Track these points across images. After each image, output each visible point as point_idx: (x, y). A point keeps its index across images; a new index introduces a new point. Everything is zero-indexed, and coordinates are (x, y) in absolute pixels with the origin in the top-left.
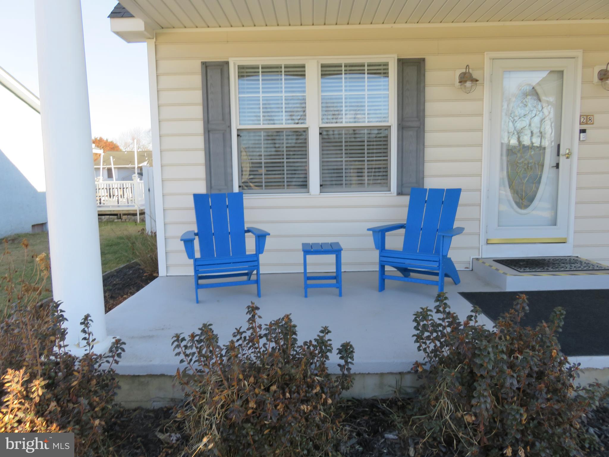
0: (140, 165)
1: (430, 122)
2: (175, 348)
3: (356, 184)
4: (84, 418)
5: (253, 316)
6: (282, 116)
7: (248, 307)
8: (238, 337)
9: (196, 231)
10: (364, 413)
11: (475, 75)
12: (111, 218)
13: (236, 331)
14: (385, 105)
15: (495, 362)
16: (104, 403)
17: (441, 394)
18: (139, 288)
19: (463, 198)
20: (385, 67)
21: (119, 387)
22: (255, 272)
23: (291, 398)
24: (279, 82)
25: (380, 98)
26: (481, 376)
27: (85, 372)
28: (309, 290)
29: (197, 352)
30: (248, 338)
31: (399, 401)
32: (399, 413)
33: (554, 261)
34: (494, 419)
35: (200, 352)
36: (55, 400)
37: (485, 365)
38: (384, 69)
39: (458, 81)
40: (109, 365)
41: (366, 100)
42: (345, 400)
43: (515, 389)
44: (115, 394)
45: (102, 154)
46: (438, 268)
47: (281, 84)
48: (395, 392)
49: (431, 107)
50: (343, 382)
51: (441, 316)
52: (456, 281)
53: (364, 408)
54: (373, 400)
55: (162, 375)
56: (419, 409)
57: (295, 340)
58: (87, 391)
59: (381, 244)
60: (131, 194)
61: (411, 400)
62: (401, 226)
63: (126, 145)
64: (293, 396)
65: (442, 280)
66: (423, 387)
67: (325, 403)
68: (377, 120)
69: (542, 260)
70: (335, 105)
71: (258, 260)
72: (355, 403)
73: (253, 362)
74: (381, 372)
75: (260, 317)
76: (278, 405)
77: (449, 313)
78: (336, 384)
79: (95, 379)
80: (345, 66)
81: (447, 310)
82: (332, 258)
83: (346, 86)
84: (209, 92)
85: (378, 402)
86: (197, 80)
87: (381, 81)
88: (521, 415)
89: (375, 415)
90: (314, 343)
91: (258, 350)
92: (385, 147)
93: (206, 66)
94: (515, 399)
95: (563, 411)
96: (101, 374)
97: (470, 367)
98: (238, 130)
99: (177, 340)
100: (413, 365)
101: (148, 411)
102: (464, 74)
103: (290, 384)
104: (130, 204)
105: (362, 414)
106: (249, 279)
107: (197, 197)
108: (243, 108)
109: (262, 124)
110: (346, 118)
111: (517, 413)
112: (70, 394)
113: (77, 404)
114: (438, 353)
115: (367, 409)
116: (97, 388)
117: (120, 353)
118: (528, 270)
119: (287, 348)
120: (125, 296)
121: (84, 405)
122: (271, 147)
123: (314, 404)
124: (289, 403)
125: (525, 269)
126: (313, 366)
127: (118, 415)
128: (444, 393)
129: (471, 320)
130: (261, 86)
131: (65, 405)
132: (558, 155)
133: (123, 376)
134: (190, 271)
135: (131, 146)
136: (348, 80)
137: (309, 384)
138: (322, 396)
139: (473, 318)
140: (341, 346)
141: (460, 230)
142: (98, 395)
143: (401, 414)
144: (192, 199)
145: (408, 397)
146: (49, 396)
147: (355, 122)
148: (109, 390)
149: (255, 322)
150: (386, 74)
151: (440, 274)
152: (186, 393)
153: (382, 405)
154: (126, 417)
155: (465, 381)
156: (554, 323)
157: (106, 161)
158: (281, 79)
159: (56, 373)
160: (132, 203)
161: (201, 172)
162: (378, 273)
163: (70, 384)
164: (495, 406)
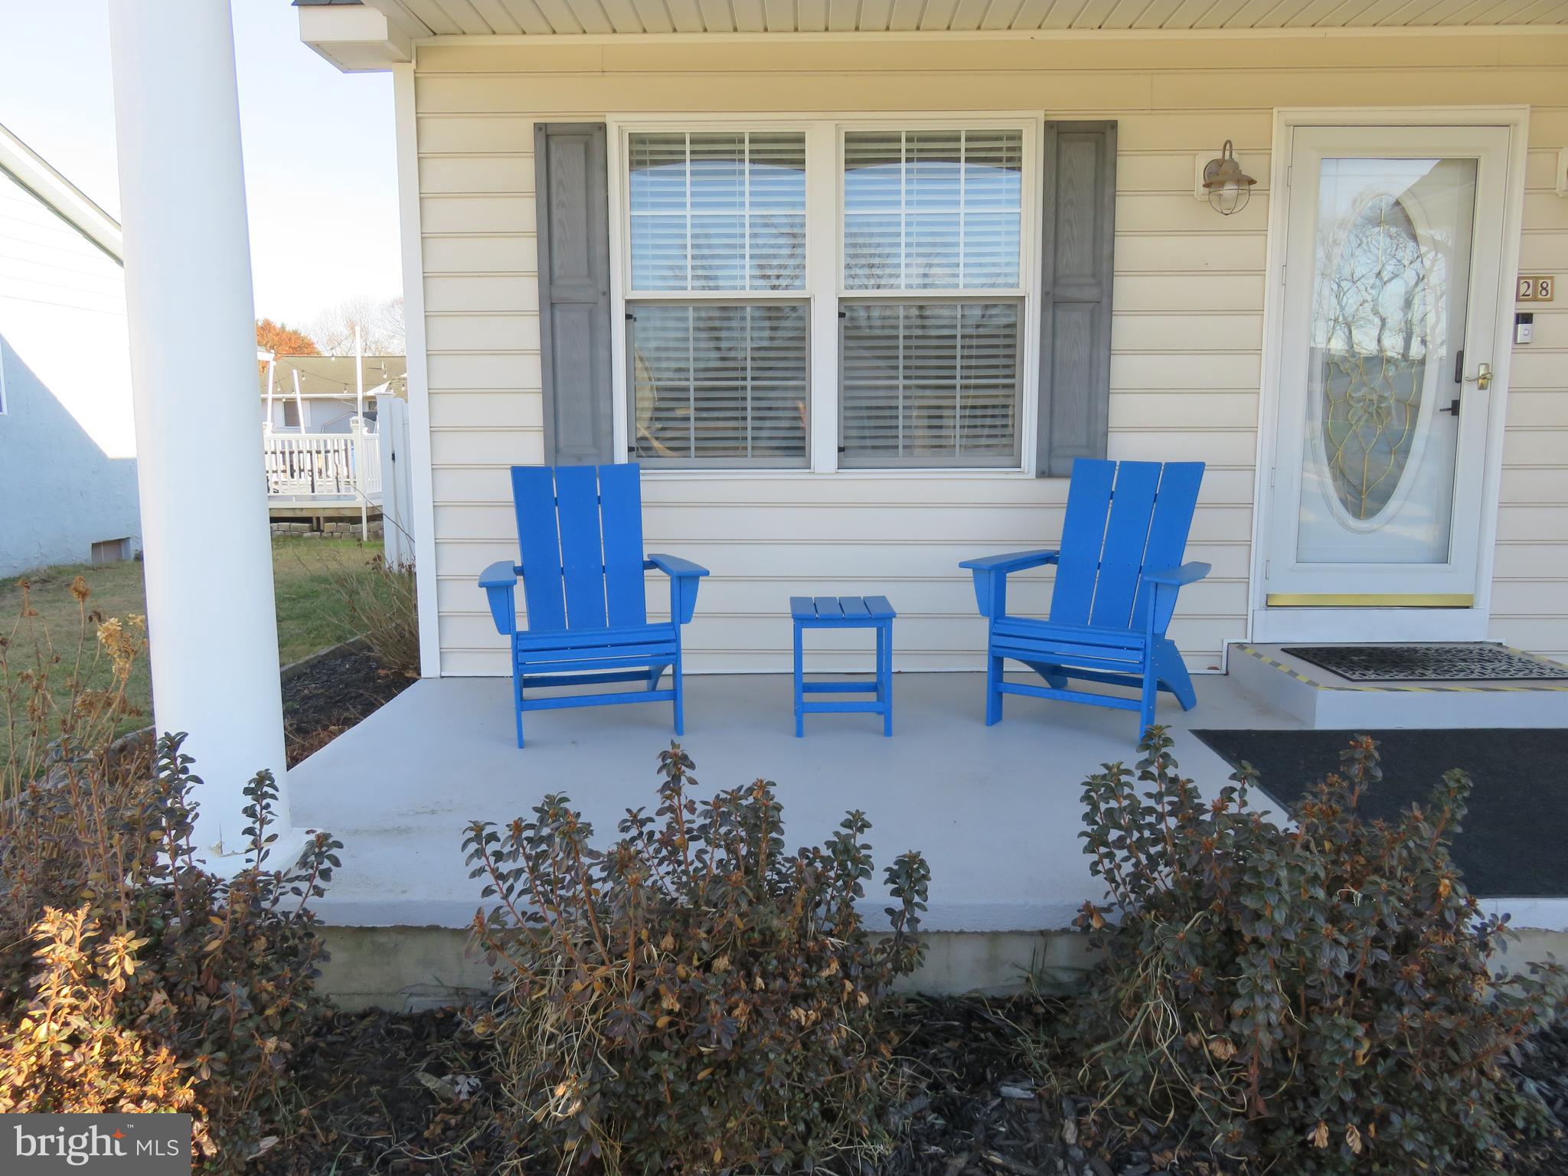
0: (371, 393)
1: (1127, 290)
2: (471, 856)
3: (924, 447)
4: (238, 1032)
5: (676, 778)
6: (743, 267)
7: (664, 755)
8: (634, 832)
9: (518, 563)
10: (949, 1033)
11: (1247, 167)
12: (296, 529)
13: (627, 816)
14: (1008, 244)
15: (1293, 907)
16: (288, 995)
17: (1147, 986)
18: (369, 708)
19: (1210, 486)
20: (1011, 144)
21: (326, 957)
22: (669, 670)
23: (766, 990)
24: (737, 178)
25: (999, 223)
26: (1255, 940)
27: (238, 915)
28: (807, 718)
29: (526, 869)
30: (657, 836)
31: (1038, 1002)
32: (1037, 1035)
33: (1440, 655)
34: (1284, 1050)
35: (533, 870)
36: (164, 987)
37: (1267, 913)
38: (1009, 149)
39: (1202, 182)
40: (300, 899)
41: (962, 229)
42: (903, 999)
43: (1341, 975)
44: (316, 973)
45: (273, 364)
46: (1141, 666)
47: (742, 183)
48: (1028, 980)
49: (1129, 250)
50: (898, 952)
51: (1153, 787)
52: (1186, 702)
53: (946, 1019)
54: (970, 999)
55: (434, 929)
56: (1091, 1026)
57: (779, 843)
58: (244, 965)
59: (993, 603)
60: (345, 468)
61: (1069, 1001)
62: (1047, 558)
63: (334, 341)
64: (771, 987)
65: (1151, 699)
66: (1103, 969)
67: (851, 1004)
68: (983, 280)
69: (1409, 650)
70: (877, 240)
71: (676, 640)
72: (926, 1006)
73: (668, 898)
74: (995, 929)
75: (692, 782)
76: (737, 1006)
77: (1174, 780)
78: (880, 957)
79: (264, 935)
80: (909, 140)
81: (1171, 772)
82: (867, 636)
83: (909, 192)
84: (554, 202)
85: (984, 1005)
86: (524, 171)
87: (1001, 180)
88: (1357, 1041)
89: (977, 1039)
90: (826, 852)
91: (683, 867)
92: (1008, 352)
93: (546, 134)
94: (1340, 1001)
95: (1462, 1035)
96: (278, 923)
97: (1226, 919)
98: (628, 302)
99: (478, 838)
100: (1079, 911)
101: (396, 1018)
102: (1219, 163)
103: (761, 955)
104: (343, 492)
105: (942, 1035)
106: (654, 688)
107: (522, 476)
108: (641, 246)
109: (689, 288)
110: (907, 276)
111: (1348, 1035)
112: (200, 972)
113: (218, 998)
114: (1143, 882)
115: (956, 1023)
116: (269, 958)
117: (329, 870)
118: (1373, 677)
119: (757, 862)
120: (332, 728)
121: (238, 1000)
122: (709, 349)
123: (824, 1004)
124: (763, 1003)
125: (1366, 672)
126: (822, 911)
127: (320, 1029)
128: (1155, 983)
129: (1231, 800)
130: (688, 189)
131: (189, 998)
132: (1458, 380)
133: (334, 929)
134: (505, 666)
135: (346, 344)
136: (915, 176)
137: (812, 954)
138: (843, 986)
139: (1235, 795)
140: (896, 863)
141: (1200, 571)
142: (271, 975)
143: (1044, 1038)
144: (507, 478)
145: (1060, 994)
146: (149, 976)
147: (925, 286)
148: (300, 964)
149: (679, 795)
150: (1014, 163)
151: (1145, 684)
152: (497, 973)
153: (995, 1013)
154: (341, 1034)
155: (1211, 953)
156: (1442, 811)
157: (283, 382)
158: (742, 172)
159: (165, 918)
160: (348, 490)
161: (531, 410)
162: (985, 678)
163: (201, 948)
164: (1289, 1020)
